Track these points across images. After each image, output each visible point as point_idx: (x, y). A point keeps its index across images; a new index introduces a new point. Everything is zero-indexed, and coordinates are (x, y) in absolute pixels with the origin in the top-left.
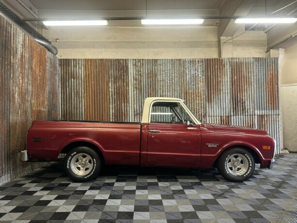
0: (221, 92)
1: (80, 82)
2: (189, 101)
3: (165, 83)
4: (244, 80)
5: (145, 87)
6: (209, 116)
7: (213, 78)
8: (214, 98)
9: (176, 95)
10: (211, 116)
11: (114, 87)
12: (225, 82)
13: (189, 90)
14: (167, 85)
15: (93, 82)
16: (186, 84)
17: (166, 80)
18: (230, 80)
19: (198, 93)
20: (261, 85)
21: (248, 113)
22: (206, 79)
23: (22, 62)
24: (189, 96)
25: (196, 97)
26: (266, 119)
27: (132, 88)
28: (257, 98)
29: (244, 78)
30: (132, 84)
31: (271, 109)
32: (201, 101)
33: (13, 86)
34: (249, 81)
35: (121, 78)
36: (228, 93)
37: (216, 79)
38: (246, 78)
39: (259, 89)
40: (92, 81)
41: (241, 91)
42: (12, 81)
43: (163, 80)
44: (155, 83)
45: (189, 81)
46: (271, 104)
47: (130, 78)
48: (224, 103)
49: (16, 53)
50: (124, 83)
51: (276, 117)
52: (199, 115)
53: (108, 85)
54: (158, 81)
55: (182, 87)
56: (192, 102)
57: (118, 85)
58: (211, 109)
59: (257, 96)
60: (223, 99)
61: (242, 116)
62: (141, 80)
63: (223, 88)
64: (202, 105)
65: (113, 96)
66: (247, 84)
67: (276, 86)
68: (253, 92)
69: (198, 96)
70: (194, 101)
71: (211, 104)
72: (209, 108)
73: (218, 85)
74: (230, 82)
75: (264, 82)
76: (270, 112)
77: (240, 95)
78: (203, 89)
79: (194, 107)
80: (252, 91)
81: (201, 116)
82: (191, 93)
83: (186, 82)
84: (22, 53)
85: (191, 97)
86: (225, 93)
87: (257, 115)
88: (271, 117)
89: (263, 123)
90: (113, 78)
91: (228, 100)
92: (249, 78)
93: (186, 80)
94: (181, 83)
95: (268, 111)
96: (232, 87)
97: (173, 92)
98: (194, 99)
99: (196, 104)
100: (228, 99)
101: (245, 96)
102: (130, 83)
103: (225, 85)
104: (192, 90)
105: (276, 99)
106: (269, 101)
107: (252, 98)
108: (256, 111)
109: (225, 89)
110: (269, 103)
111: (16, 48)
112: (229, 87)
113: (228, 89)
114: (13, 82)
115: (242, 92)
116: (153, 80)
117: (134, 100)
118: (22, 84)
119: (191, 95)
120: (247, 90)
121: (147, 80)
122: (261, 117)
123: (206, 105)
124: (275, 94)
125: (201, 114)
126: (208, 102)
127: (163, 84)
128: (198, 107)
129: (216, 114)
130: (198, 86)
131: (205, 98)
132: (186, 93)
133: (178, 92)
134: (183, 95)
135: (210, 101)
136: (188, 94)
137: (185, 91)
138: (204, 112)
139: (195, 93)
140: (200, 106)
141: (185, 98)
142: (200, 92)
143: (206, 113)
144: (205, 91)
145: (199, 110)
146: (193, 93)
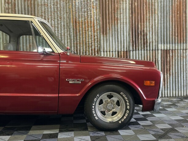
0: (119, 21)
2: (79, 32)
3: (48, 8)
4: (146, 7)
6: (104, 52)
7: (109, 4)
8: (109, 29)
9: (62, 24)
10: (107, 51)
12: (123, 10)
13: (79, 18)
14: (51, 11)
16: (76, 11)
17: (49, 5)
18: (129, 7)
19: (91, 22)
20: (167, 13)
21: (150, 47)
22: (100, 5)
24: (79, 26)
25: (88, 27)
26: (171, 54)
28: (161, 29)
29: (146, 5)
30: (3, 9)
31: (178, 43)
32: (94, 32)
34: (152, 8)
36: (126, 22)
37: (113, 5)
38: (149, 5)
39: (164, 18)
41: (142, 20)
43: (45, 5)
44: (35, 8)
45: (78, 7)
46: (178, 36)
48: (122, 36)
51: (183, 53)
52: (92, 50)
54: (38, 5)
55: (70, 13)
56: (83, 34)
58: (107, 43)
59: (161, 27)
60: (121, 30)
61: (143, 51)
63: (120, 16)
64: (96, 37)
66: (149, 12)
67: (184, 15)
68: (156, 22)
69: (91, 27)
70: (85, 33)
71: (106, 36)
72: (104, 41)
73: (114, 13)
74: (129, 9)
75: (169, 10)
76: (176, 46)
77: (141, 25)
78: (96, 18)
79: (86, 40)
80: (155, 20)
82: (82, 23)
83: (75, 7)
85: (82, 27)
86: (123, 23)
87: (161, 50)
88: (178, 52)
89: (168, 60)
91: (126, 32)
92: (152, 5)
93: (75, 5)
94: (69, 9)
95: (174, 45)
96: (132, 16)
97: (58, 20)
98: (85, 30)
99: (89, 36)
100: (126, 30)
101: (147, 27)
103: (123, 13)
104: (83, 19)
105: (183, 30)
106: (175, 33)
107: (155, 29)
108: (160, 45)
109: (123, 18)
110: (175, 35)
112: (128, 16)
113: (126, 18)
115: (144, 22)
116: (31, 4)
119: (82, 25)
120: (149, 20)
121: (23, 4)
122: (166, 52)
123: (100, 37)
124: (183, 25)
125: (94, 49)
126: (103, 34)
127: (45, 10)
128: (90, 40)
129: (112, 49)
130: (90, 14)
131: (99, 29)
132: (76, 22)
133: (65, 21)
134: (72, 24)
135: (105, 33)
136: (77, 23)
137: (74, 20)
138: (97, 46)
139: (86, 22)
140: (93, 39)
141: (75, 28)
142: (92, 21)
143: (100, 47)
144: (99, 20)
145: (91, 43)
146: (85, 22)
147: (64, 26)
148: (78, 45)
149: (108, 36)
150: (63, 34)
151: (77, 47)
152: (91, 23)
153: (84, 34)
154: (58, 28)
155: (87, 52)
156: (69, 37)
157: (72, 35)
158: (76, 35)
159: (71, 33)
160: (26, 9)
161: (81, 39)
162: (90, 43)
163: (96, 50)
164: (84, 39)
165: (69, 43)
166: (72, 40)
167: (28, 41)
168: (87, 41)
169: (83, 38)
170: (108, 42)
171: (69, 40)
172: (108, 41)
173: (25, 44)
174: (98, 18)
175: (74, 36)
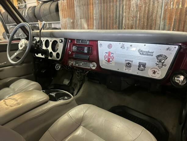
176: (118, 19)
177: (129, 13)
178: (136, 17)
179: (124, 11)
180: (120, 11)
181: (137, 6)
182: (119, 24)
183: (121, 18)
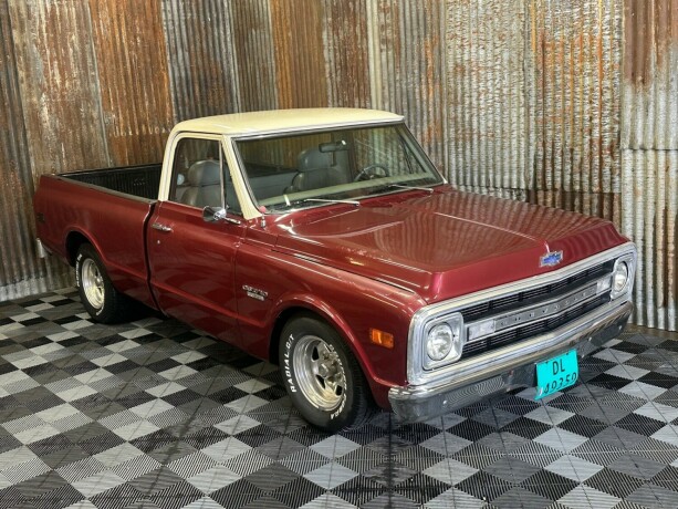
1: (267, 36)
2: (554, 79)
3: (469, 10)
5: (409, 34)
6: (633, 150)
8: (659, 62)
9: (506, 55)
10: (644, 150)
11: (334, 44)
13: (554, 30)
14: (477, 19)
15: (290, 34)
16: (545, 4)
19: (592, 39)
23: (55, 32)
24: (554, 58)
25: (582, 61)
27: (377, 41)
30: (376, 28)
32: (602, 78)
33: (30, 96)
35: (349, 9)
40: (287, 29)
42: (23, 86)
44: (439, 16)
47: (369, 7)
49: (29, 16)
50: (355, 26)
52: (591, 141)
53: (320, 39)
54: (447, 4)
55: (527, 15)
56: (564, 85)
57: (341, 37)
58: (646, 116)
62: (397, 8)
65: (334, 75)
69: (592, 57)
70: (573, 81)
71: (646, 90)
72: (634, 110)
78: (610, 22)
79: (573, 108)
81: (601, 148)
82: (563, 45)
84: (53, 10)
85: (563, 62)
90: (330, 14)
94: (526, 2)
97: (494, 44)
98: (573, 73)
99: (583, 93)
102: (369, 23)
104: (567, 32)
111: (28, 7)
114: (30, 86)
116: (431, 3)
117: (383, 88)
118: (63, 83)
121: (414, 7)
123: (621, 98)
125: (601, 142)
126: (634, 80)
127: (462, 16)
128: (587, 107)
129: (666, 141)
130: (591, 8)
131: (620, 63)
132: (543, 45)
133: (514, 44)
134: (532, 54)
135: (640, 78)
136: (548, 49)
137: (539, 38)
138: (612, 129)
139: (577, 41)
140: (596, 104)
141: (540, 66)
142: (597, 35)
143: (619, 132)
144: (619, 26)
145: (591, 119)
146: (572, 41)
147: (510, 62)
148: (550, 125)
149: (652, 89)
150: (505, 90)
151: (544, 133)
152: (592, 45)
153: (569, 84)
154: (494, 71)
155: (577, 149)
156: (522, 99)
157: (533, 93)
158: (544, 92)
159: (529, 84)
160: (421, 22)
161: (560, 104)
162: (587, 117)
163: (607, 144)
164: (569, 103)
165: (522, 120)
166: (532, 110)
167: (425, 117)
168: (578, 109)
169: (565, 99)
170: (651, 114)
171: (522, 110)
172: (651, 109)
173: (418, 126)
174: (616, 23)
175: (536, 96)
176: (16, 159)
177: (41, 145)
178: (60, 152)
179: (30, 141)
180: (17, 142)
181: (56, 131)
182: (21, 170)
183: (24, 157)
